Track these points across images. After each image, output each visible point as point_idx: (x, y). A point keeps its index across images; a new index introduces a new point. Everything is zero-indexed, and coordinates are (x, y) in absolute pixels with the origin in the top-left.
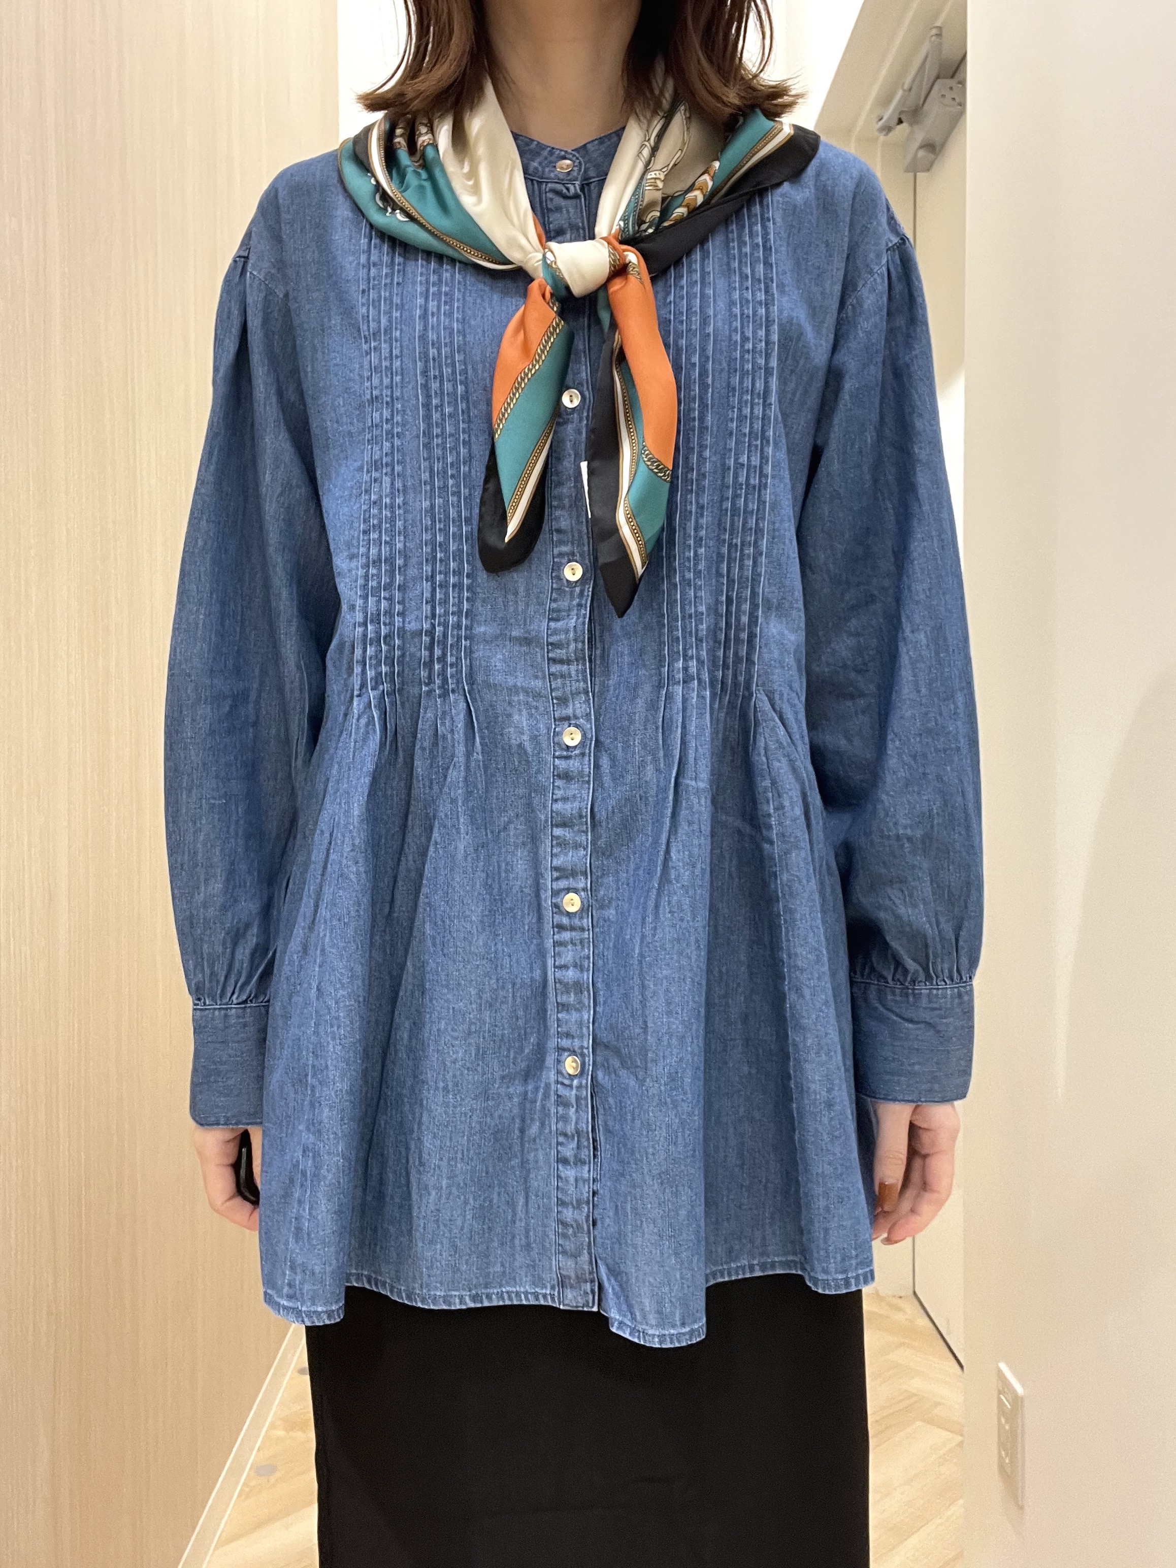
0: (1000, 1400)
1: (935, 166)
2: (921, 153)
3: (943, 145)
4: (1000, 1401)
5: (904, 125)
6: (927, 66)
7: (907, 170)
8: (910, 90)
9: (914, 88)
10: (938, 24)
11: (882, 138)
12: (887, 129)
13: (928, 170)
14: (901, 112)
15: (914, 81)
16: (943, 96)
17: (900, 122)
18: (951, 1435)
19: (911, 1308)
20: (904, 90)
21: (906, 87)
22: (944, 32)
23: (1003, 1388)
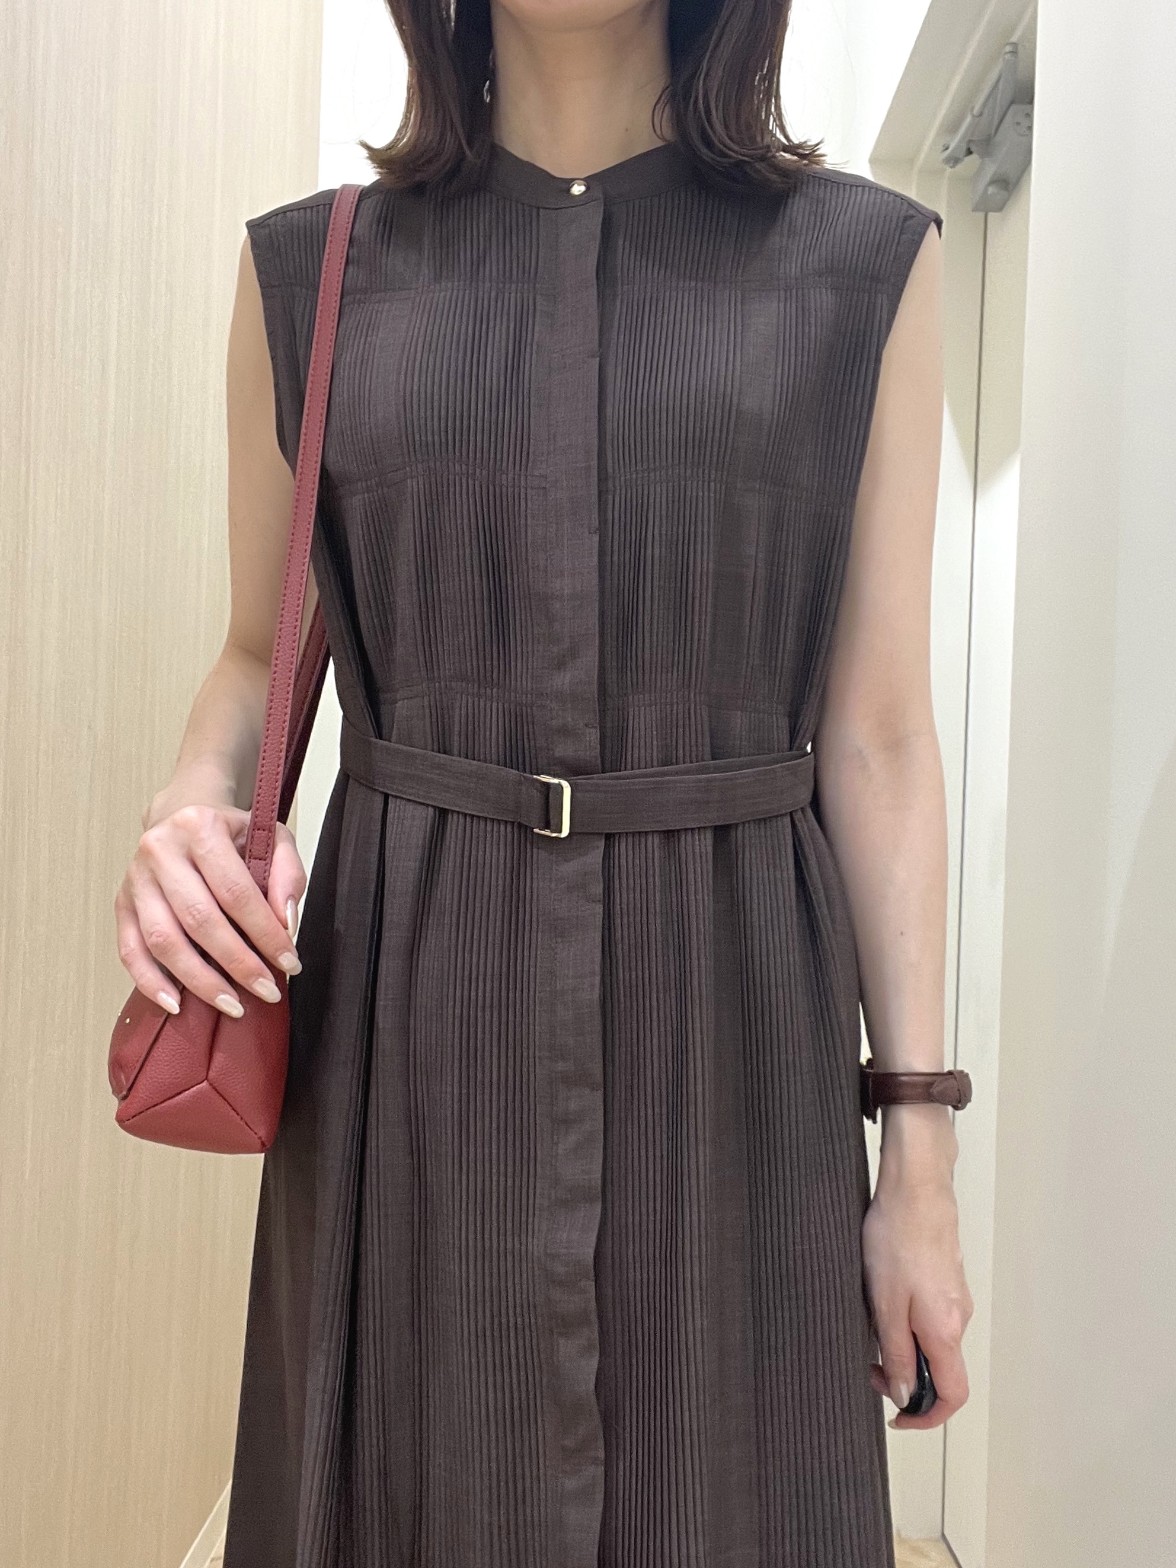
1: (1009, 203)
2: (991, 190)
3: (1019, 180)
5: (974, 156)
6: (1001, 86)
7: (974, 210)
8: (981, 114)
9: (985, 115)
10: (1014, 39)
11: (949, 170)
12: (954, 161)
13: (1000, 209)
14: (970, 141)
15: (984, 105)
16: (1018, 124)
17: (969, 152)
19: (936, 1554)
20: (973, 116)
21: (976, 111)
22: (1020, 49)
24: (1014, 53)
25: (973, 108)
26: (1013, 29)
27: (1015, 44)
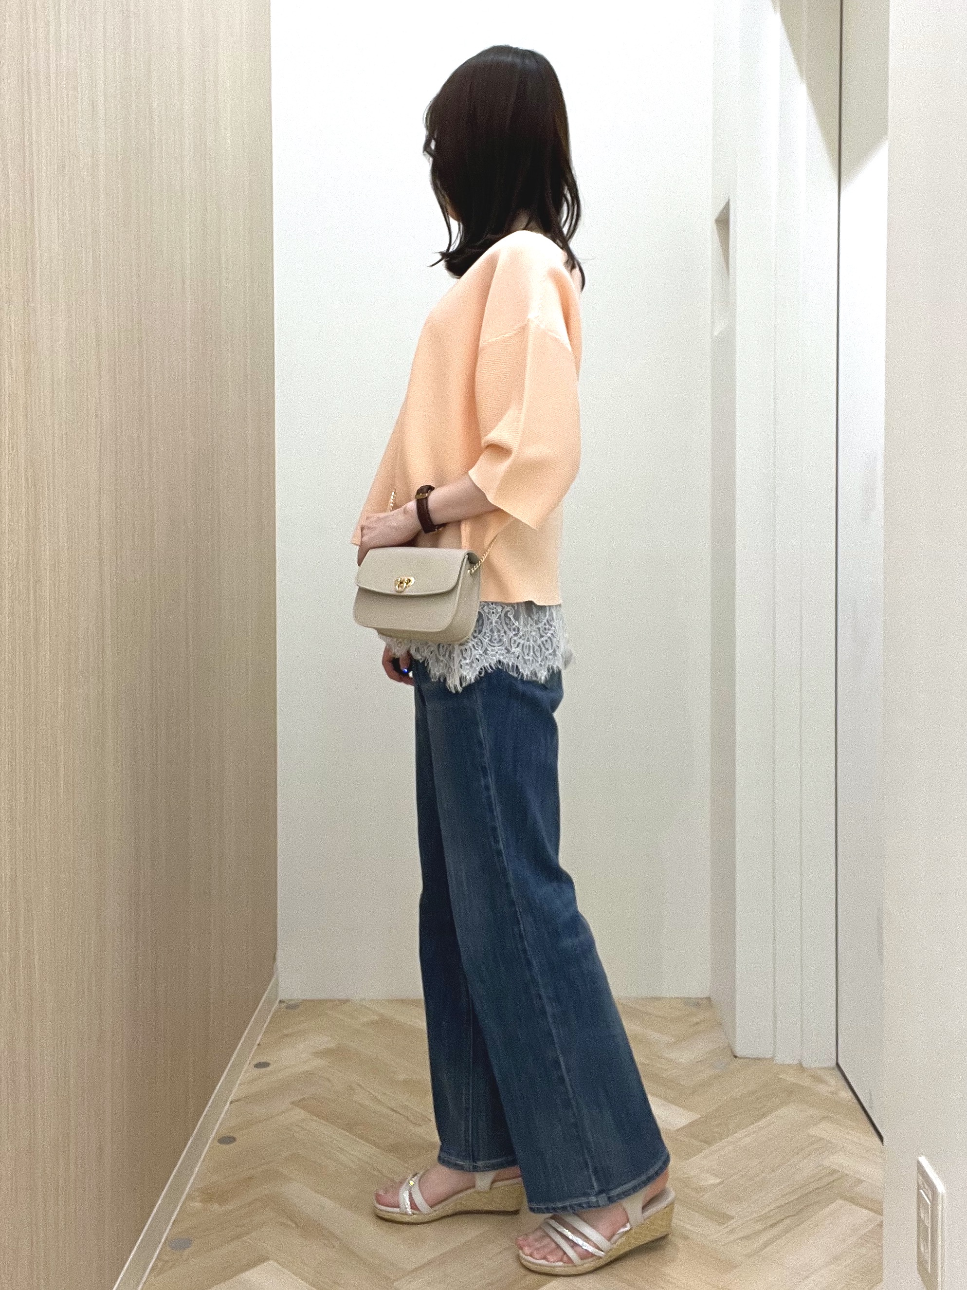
0: (919, 1194)
4: (920, 1198)
18: (872, 1214)
19: (834, 1081)
23: (923, 1184)
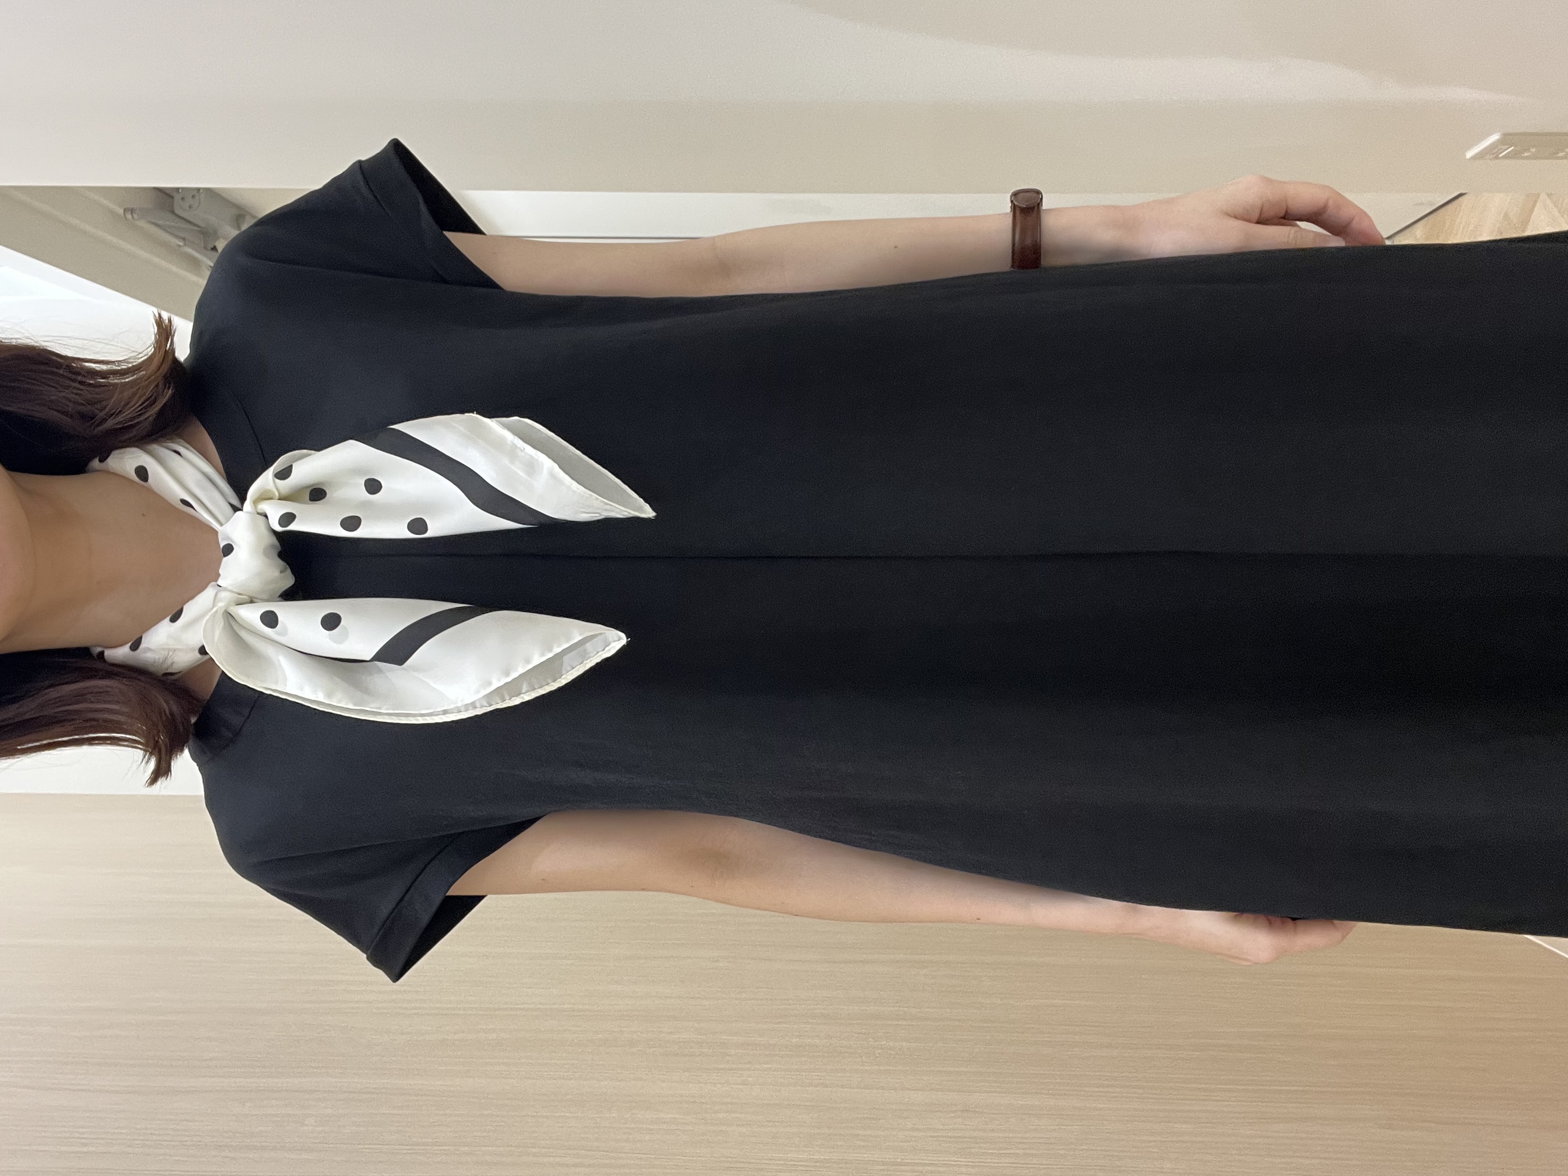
0: (1505, 158)
6: (160, 222)
8: (184, 239)
9: (182, 235)
10: (121, 211)
14: (205, 248)
15: (176, 236)
16: (190, 208)
20: (185, 245)
22: (129, 206)
23: (1494, 154)
24: (132, 211)
25: (180, 246)
26: (112, 212)
27: (125, 210)
